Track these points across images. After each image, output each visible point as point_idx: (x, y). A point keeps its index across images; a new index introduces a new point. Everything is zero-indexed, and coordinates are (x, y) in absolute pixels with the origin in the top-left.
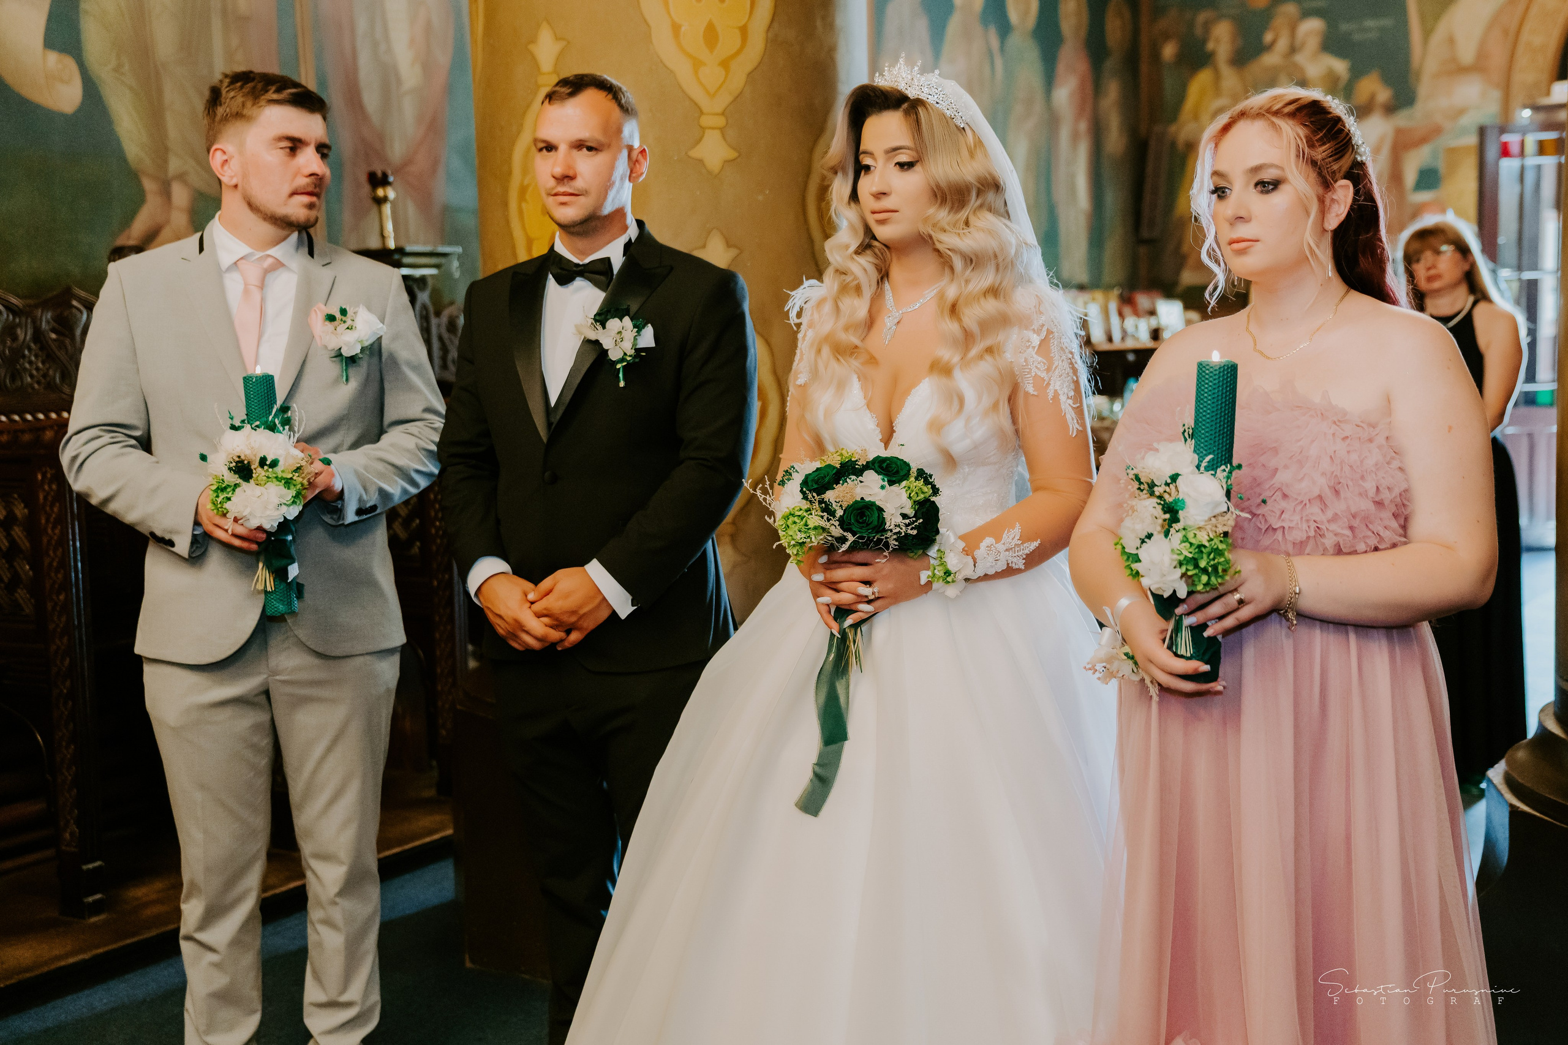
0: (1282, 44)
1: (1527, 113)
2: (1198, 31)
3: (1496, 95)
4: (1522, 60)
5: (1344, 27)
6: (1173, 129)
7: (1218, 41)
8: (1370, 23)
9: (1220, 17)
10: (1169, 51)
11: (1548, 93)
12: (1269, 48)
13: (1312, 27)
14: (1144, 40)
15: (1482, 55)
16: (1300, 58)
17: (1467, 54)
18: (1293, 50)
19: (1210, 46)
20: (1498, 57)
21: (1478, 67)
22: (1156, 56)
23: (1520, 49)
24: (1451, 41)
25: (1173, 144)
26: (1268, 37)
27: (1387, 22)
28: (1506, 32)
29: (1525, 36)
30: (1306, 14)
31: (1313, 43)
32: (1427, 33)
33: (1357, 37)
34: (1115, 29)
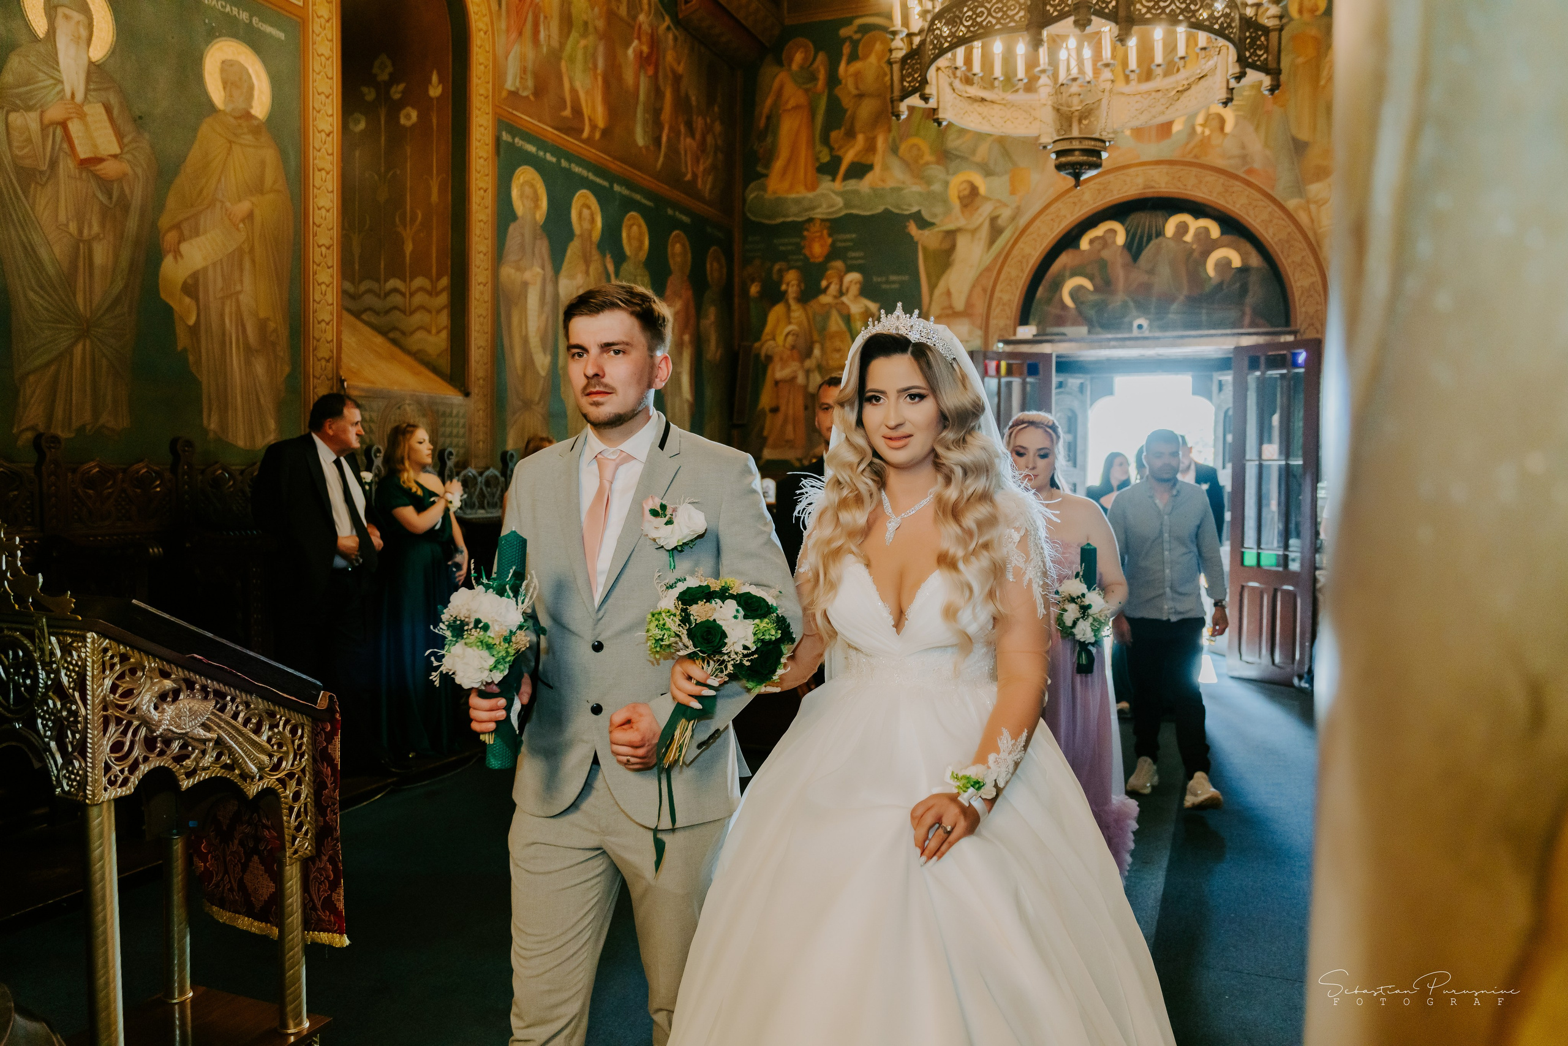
0: (833, 289)
1: (1001, 345)
2: (775, 276)
3: (979, 333)
4: (996, 311)
5: (875, 279)
6: (757, 345)
7: (788, 284)
8: (893, 278)
9: (790, 268)
10: (754, 289)
11: (1015, 334)
12: (825, 291)
13: (854, 277)
14: (737, 280)
15: (969, 304)
16: (845, 299)
17: (959, 304)
18: (841, 293)
19: (784, 287)
20: (980, 308)
21: (967, 313)
22: (745, 292)
23: (994, 303)
24: (948, 293)
25: (758, 356)
26: (824, 283)
27: (906, 278)
28: (984, 290)
29: (997, 294)
30: (850, 269)
31: (854, 290)
32: (932, 287)
33: (884, 286)
34: (714, 269)
